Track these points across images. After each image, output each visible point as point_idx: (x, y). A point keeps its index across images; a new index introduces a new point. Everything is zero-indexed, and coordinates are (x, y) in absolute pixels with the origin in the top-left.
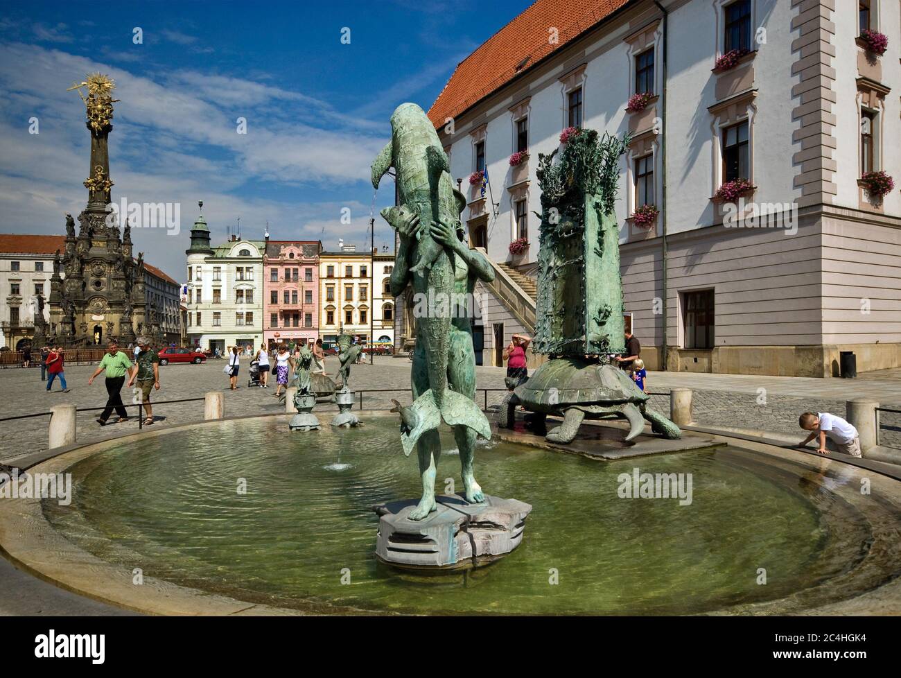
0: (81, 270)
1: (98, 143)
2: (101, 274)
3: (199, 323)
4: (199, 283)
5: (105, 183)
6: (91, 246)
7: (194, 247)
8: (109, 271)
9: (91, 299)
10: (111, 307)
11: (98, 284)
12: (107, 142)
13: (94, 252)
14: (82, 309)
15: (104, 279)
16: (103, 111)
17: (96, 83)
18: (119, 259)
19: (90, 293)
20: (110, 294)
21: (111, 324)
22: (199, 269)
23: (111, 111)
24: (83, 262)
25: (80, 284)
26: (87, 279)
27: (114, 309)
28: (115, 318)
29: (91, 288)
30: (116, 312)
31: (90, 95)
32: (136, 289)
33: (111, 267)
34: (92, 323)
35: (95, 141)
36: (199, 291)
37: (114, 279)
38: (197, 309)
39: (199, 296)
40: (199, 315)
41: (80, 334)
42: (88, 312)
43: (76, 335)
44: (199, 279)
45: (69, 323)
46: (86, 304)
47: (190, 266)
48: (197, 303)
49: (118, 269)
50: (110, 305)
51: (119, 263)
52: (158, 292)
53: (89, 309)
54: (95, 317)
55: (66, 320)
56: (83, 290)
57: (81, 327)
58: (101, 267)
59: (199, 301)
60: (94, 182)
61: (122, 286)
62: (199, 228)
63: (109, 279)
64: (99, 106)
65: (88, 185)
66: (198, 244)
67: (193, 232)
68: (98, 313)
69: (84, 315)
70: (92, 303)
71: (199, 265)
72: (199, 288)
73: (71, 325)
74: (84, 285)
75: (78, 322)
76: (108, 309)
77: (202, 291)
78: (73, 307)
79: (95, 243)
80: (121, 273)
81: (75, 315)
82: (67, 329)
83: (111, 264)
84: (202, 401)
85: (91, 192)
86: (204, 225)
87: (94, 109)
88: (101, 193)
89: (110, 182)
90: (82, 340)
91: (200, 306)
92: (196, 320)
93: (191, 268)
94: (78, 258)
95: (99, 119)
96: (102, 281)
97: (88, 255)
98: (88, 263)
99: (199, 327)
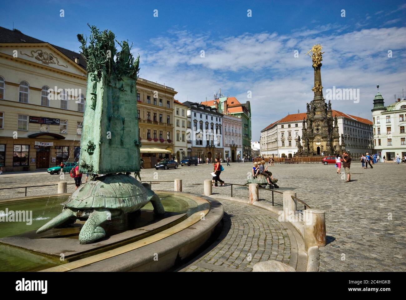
0: (311, 125)
1: (317, 72)
2: (318, 125)
3: (380, 144)
4: (379, 125)
5: (320, 88)
6: (315, 114)
7: (375, 108)
8: (322, 124)
9: (315, 136)
10: (323, 139)
11: (318, 129)
12: (320, 71)
13: (316, 117)
14: (312, 140)
15: (320, 127)
16: (318, 59)
17: (315, 48)
18: (325, 118)
19: (315, 133)
20: (322, 133)
21: (322, 146)
22: (378, 118)
23: (321, 58)
24: (311, 121)
25: (310, 130)
26: (314, 128)
27: (324, 140)
28: (324, 144)
29: (315, 132)
30: (325, 141)
31: (313, 54)
32: (335, 131)
33: (322, 122)
34: (316, 146)
35: (315, 71)
36: (379, 128)
37: (324, 127)
38: (378, 137)
39: (379, 131)
40: (379, 140)
41: (311, 150)
42: (314, 141)
43: (310, 151)
44: (378, 123)
45: (307, 146)
46: (313, 138)
47: (373, 117)
48: (378, 134)
49: (325, 123)
50: (323, 138)
51: (325, 120)
52: (365, 130)
53: (315, 140)
54: (317, 144)
55: (306, 145)
56: (312, 133)
57: (311, 148)
58: (318, 123)
59: (379, 134)
60: (315, 88)
61: (327, 130)
62: (378, 98)
63: (322, 127)
64: (317, 57)
65: (313, 90)
66: (377, 106)
67: (374, 101)
68: (318, 142)
69: (313, 143)
70: (316, 138)
71: (378, 116)
72: (379, 127)
73: (307, 147)
74: (312, 131)
75: (310, 146)
76: (322, 140)
77: (380, 129)
78: (308, 140)
79: (316, 113)
80: (326, 124)
81: (309, 143)
82: (306, 149)
83: (322, 121)
84: (173, 182)
85: (315, 92)
86: (380, 97)
87: (315, 59)
88: (319, 92)
89: (322, 87)
90: (311, 153)
91: (380, 136)
92: (378, 143)
93: (374, 118)
94: (309, 120)
95: (316, 63)
96: (319, 128)
97: (313, 118)
98: (313, 121)
99: (380, 146)
